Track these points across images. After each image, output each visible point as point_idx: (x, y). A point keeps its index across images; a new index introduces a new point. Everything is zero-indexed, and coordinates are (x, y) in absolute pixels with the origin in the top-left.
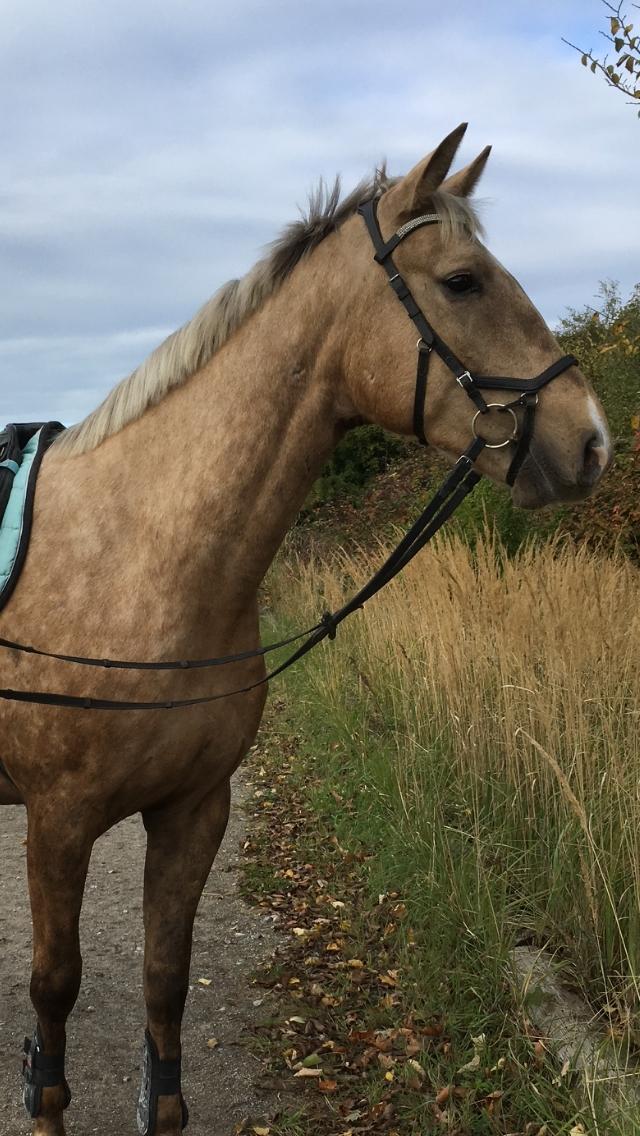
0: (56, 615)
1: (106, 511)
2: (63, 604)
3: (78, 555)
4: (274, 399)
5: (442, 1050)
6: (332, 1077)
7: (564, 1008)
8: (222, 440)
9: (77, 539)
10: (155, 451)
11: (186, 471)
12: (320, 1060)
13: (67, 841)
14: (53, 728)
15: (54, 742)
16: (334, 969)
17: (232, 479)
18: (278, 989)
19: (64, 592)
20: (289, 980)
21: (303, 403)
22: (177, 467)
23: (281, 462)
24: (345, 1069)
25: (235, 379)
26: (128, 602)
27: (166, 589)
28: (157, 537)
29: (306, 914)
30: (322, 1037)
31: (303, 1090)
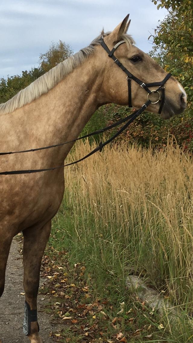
0: (4, 165)
1: (20, 132)
2: (7, 161)
3: (11, 146)
4: (80, 99)
5: (110, 308)
6: (75, 319)
7: (149, 292)
8: (62, 110)
9: (10, 141)
10: (36, 113)
11: (48, 120)
12: (70, 314)
13: (6, 238)
14: (4, 201)
15: (4, 206)
16: (66, 288)
17: (66, 122)
18: (48, 295)
19: (7, 157)
20: (52, 292)
21: (88, 100)
22: (45, 118)
23: (80, 117)
24: (79, 316)
25: (65, 92)
26: (29, 160)
27: (42, 156)
28: (39, 140)
29: (50, 272)
30: (68, 308)
31: (66, 323)
